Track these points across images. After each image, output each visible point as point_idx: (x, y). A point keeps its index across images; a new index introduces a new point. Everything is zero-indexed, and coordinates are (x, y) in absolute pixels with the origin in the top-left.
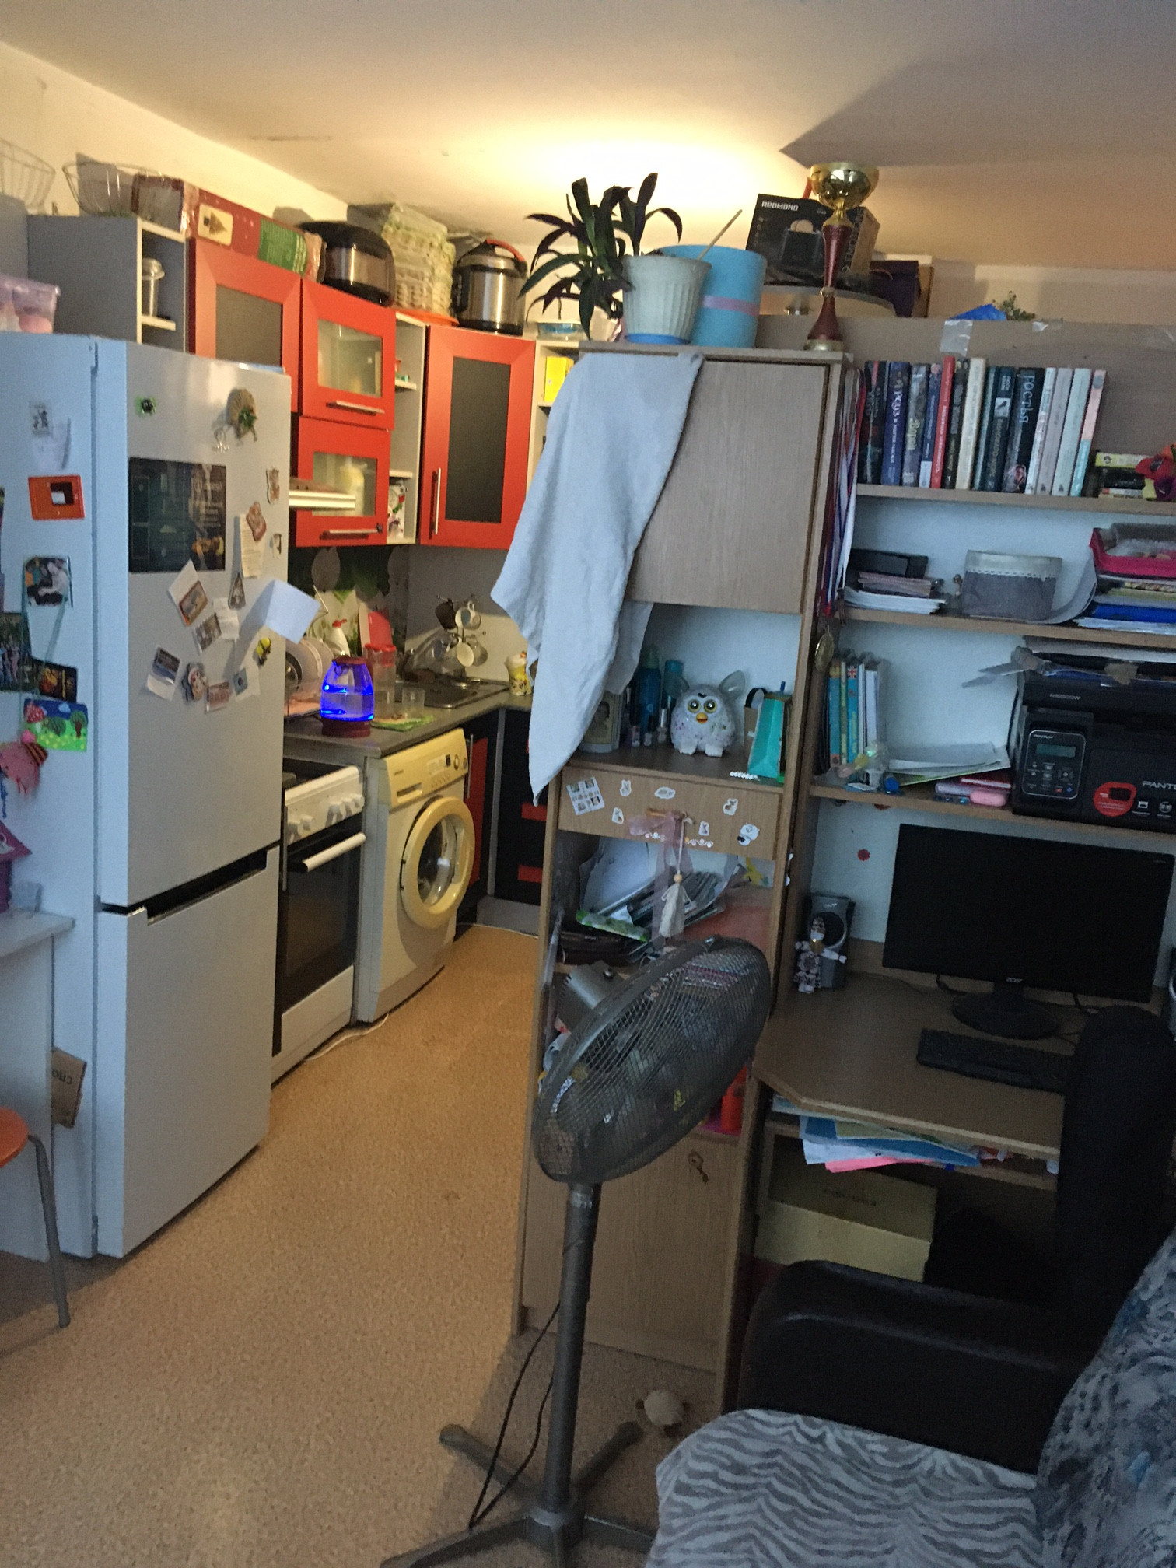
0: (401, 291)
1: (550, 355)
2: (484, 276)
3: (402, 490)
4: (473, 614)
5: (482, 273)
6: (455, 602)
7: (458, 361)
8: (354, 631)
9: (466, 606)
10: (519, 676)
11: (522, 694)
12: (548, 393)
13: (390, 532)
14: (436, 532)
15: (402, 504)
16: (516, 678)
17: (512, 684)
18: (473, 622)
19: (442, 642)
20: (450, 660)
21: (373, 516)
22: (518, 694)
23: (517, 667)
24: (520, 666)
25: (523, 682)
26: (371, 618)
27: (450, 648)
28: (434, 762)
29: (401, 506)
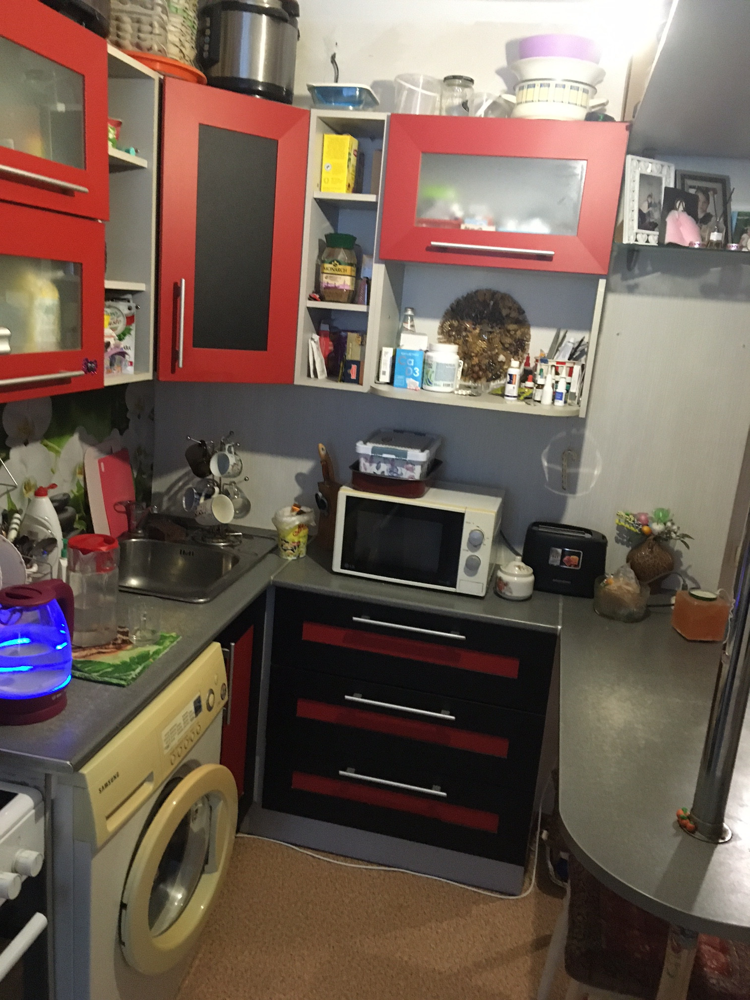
0: (123, 26)
1: (327, 133)
2: (242, 17)
3: (130, 309)
4: (232, 460)
5: (240, 13)
6: (209, 443)
7: (205, 129)
8: (78, 484)
9: (222, 449)
10: (291, 538)
11: (295, 558)
12: (325, 182)
13: (112, 367)
14: (181, 365)
15: (131, 327)
16: (287, 540)
17: (282, 546)
18: (232, 470)
19: (195, 491)
20: (204, 515)
21: (79, 349)
22: (290, 559)
23: (287, 528)
24: (292, 526)
25: (296, 544)
26: (102, 464)
27: (205, 499)
28: (173, 724)
29: (130, 330)
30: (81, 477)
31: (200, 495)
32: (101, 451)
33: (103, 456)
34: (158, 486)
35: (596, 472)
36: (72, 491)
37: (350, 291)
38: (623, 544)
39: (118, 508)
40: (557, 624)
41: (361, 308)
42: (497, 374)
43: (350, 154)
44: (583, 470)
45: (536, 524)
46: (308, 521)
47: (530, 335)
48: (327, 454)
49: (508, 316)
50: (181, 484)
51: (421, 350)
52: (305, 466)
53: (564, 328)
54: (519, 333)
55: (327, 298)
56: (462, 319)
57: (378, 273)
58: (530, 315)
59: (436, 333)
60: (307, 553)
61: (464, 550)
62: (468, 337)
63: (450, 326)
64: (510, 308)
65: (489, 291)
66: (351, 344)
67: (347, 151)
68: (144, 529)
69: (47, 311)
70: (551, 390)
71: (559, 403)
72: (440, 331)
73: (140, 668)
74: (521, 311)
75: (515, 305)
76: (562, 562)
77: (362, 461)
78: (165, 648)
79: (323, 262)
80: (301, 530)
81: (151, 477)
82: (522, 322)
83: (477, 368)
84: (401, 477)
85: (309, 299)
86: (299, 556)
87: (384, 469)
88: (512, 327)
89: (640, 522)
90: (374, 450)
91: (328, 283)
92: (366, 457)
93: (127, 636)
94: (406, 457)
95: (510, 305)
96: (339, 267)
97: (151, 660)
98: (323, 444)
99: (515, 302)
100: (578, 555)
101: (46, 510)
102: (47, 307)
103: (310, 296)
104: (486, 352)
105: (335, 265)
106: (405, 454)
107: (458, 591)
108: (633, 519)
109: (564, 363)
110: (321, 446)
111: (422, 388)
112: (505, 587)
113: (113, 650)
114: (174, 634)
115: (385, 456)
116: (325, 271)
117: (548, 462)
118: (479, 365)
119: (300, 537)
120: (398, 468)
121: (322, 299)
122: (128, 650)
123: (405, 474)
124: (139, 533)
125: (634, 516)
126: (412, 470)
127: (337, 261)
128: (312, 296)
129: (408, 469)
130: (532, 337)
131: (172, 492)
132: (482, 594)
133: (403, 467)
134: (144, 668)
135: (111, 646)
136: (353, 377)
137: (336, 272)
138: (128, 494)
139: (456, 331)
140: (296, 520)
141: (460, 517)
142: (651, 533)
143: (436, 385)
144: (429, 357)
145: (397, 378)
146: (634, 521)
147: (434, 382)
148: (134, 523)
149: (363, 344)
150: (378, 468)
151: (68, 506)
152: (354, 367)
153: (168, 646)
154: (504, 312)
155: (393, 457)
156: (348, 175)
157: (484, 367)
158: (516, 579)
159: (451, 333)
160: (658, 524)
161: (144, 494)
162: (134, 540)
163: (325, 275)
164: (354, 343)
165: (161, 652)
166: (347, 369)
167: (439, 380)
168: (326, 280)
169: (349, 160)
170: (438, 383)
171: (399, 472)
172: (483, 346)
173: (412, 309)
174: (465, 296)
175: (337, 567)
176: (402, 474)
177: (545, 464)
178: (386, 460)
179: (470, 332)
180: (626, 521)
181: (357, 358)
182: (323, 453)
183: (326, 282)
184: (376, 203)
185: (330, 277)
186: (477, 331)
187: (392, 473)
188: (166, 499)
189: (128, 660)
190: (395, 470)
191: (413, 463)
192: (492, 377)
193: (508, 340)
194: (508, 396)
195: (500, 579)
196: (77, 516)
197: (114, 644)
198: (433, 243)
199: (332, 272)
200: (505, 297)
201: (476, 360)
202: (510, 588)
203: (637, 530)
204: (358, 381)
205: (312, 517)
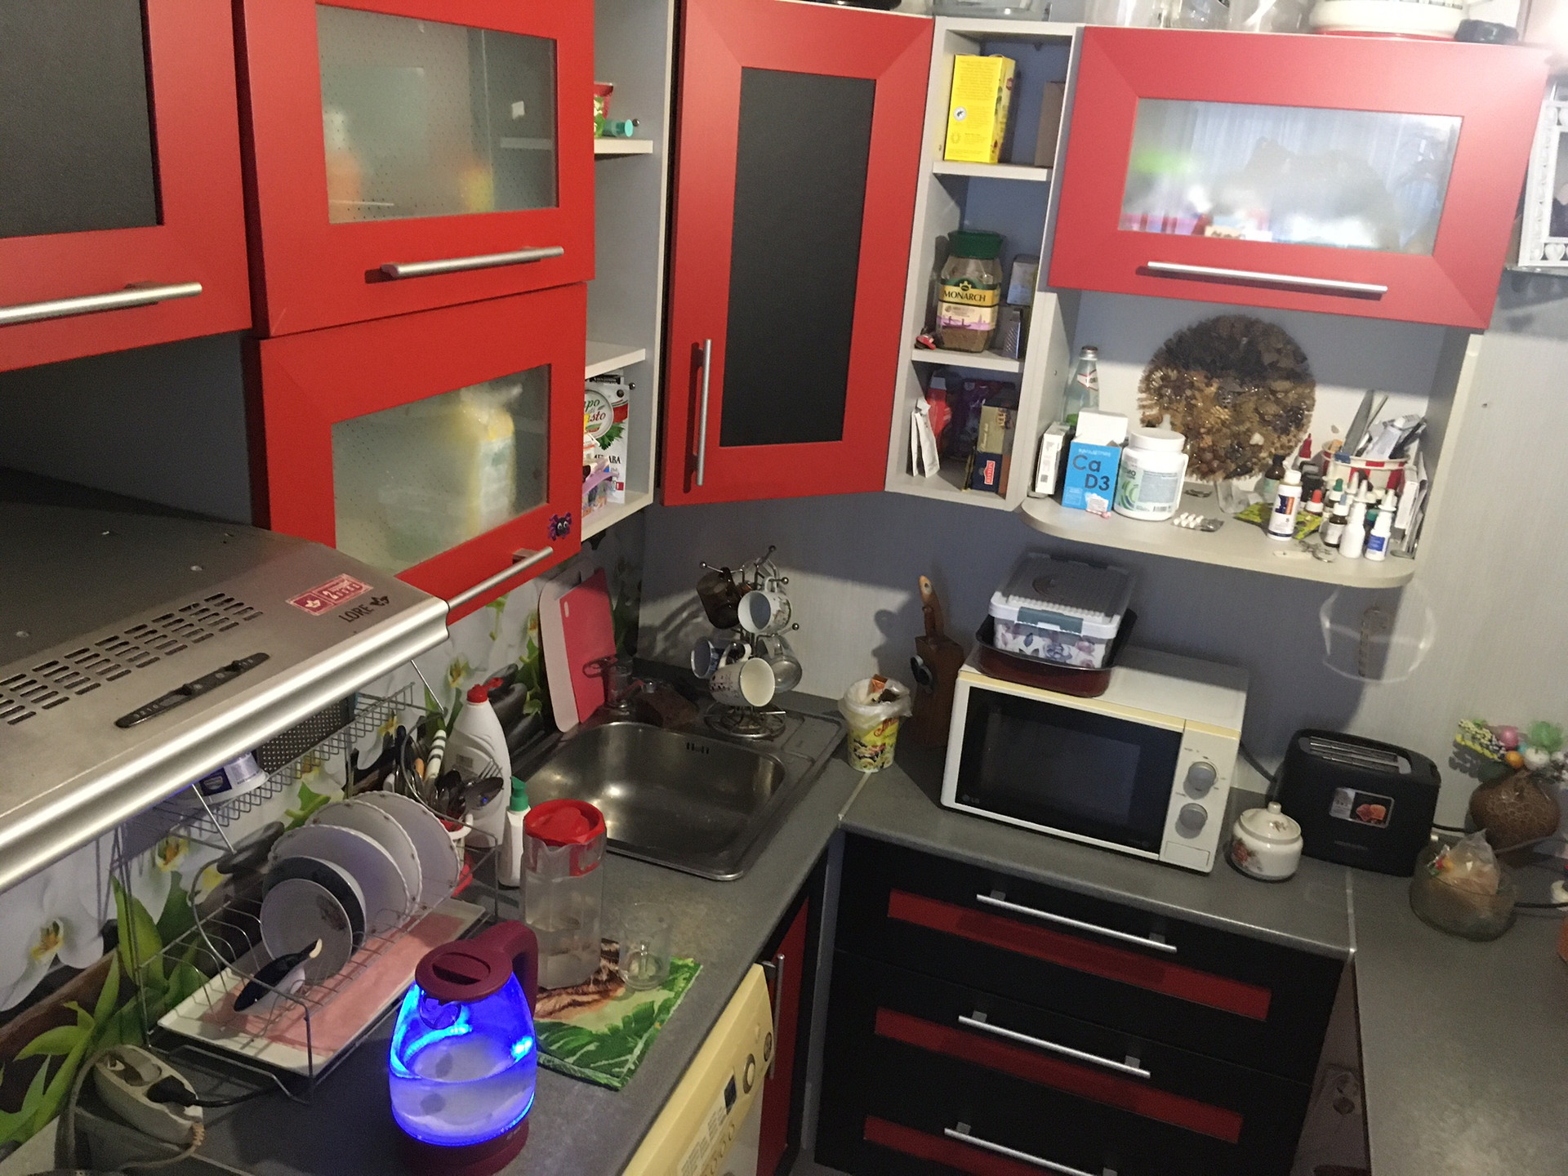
1: (964, 53)
4: (775, 602)
7: (751, 77)
8: (530, 645)
9: (758, 585)
10: (870, 739)
11: (876, 770)
12: (952, 139)
13: (593, 503)
14: (700, 482)
15: (622, 426)
16: (863, 742)
17: (855, 750)
18: (775, 622)
19: (711, 646)
20: (726, 692)
21: (544, 504)
22: (868, 771)
23: (866, 726)
24: (873, 723)
25: (878, 749)
26: (566, 605)
27: (728, 662)
28: (695, 1143)
29: (620, 430)
30: (534, 633)
31: (720, 652)
32: (564, 583)
33: (568, 591)
34: (649, 615)
35: (1423, 645)
36: (521, 659)
37: (988, 332)
38: (1464, 770)
39: (589, 671)
40: (1349, 945)
41: (1009, 366)
42: (1245, 465)
43: (1000, 89)
44: (1399, 639)
45: (1308, 733)
46: (903, 710)
47: (1314, 400)
48: (933, 593)
49: (1273, 365)
50: (685, 615)
51: (1113, 444)
52: (893, 600)
53: (1381, 389)
54: (1292, 395)
55: (947, 345)
56: (1187, 367)
57: (1045, 308)
58: (1315, 364)
59: (1136, 390)
60: (896, 758)
61: (1177, 793)
62: (1195, 399)
63: (1162, 378)
64: (1279, 351)
65: (1240, 319)
66: (987, 425)
67: (997, 85)
68: (629, 701)
69: (497, 460)
70: (1362, 533)
71: (1375, 556)
72: (1144, 386)
73: (640, 1045)
74: (1301, 358)
75: (1289, 347)
76: (1353, 814)
77: (1000, 630)
78: (677, 995)
79: (944, 282)
80: (886, 728)
81: (638, 602)
82: (1301, 375)
83: (1208, 456)
84: (1068, 662)
85: (916, 347)
86: (882, 767)
87: (1039, 644)
88: (1280, 385)
89: (1502, 744)
90: (1023, 614)
91: (950, 319)
92: (1007, 624)
93: (616, 962)
94: (1080, 632)
95: (1280, 346)
96: (972, 291)
97: (657, 1025)
98: (928, 578)
99: (1289, 341)
100: (1386, 803)
101: (485, 721)
102: (496, 454)
103: (918, 341)
104: (1228, 427)
105: (965, 289)
106: (1077, 625)
107: (1163, 859)
108: (1489, 736)
109: (1381, 464)
110: (924, 580)
111: (1113, 509)
112: (1249, 859)
113: (596, 997)
114: (689, 961)
115: (1041, 625)
116: (947, 298)
117: (1332, 622)
118: (1213, 449)
119: (885, 737)
120: (1064, 646)
121: (939, 344)
122: (620, 999)
123: (1076, 657)
124: (621, 710)
125: (1491, 730)
126: (1089, 651)
127: (969, 282)
128: (922, 341)
129: (1080, 649)
130: (1317, 404)
131: (671, 628)
132: (1207, 869)
133: (1073, 645)
134: (646, 1045)
135: (592, 988)
136: (989, 481)
137: (965, 301)
138: (602, 645)
139: (1173, 389)
140: (882, 711)
141: (1172, 740)
142: (1524, 766)
143: (1142, 509)
144: (1128, 458)
145: (1070, 491)
146: (1491, 741)
147: (1137, 503)
148: (615, 693)
149: (1009, 426)
150: (1028, 643)
151: (516, 683)
152: (991, 465)
153: (683, 989)
154: (1267, 359)
155: (1057, 628)
156: (995, 128)
157: (1222, 453)
158: (1268, 846)
159: (1163, 392)
160: (1537, 752)
161: (628, 631)
162: (614, 724)
163: (945, 305)
164: (993, 423)
165: (670, 1007)
166: (979, 468)
167: (1146, 501)
168: (947, 314)
169: (999, 99)
170: (1144, 505)
171: (1065, 653)
172: (1222, 417)
173: (1095, 349)
174: (1194, 326)
175: (949, 797)
176: (1070, 656)
177: (1327, 624)
178: (1043, 633)
179: (1201, 391)
180: (1474, 738)
181: (998, 450)
182: (926, 591)
183: (947, 317)
184: (1048, 183)
185: (955, 308)
186: (1213, 389)
187: (1052, 654)
188: (660, 636)
189: (620, 1025)
190: (1058, 649)
191: (1092, 641)
192: (1236, 470)
193: (1271, 409)
194: (1275, 534)
195: (1240, 843)
196: (528, 694)
197: (597, 982)
198: (1151, 264)
199: (958, 300)
200: (1270, 330)
201: (1208, 441)
202: (1258, 862)
203: (1496, 757)
204: (998, 487)
205: (907, 705)
